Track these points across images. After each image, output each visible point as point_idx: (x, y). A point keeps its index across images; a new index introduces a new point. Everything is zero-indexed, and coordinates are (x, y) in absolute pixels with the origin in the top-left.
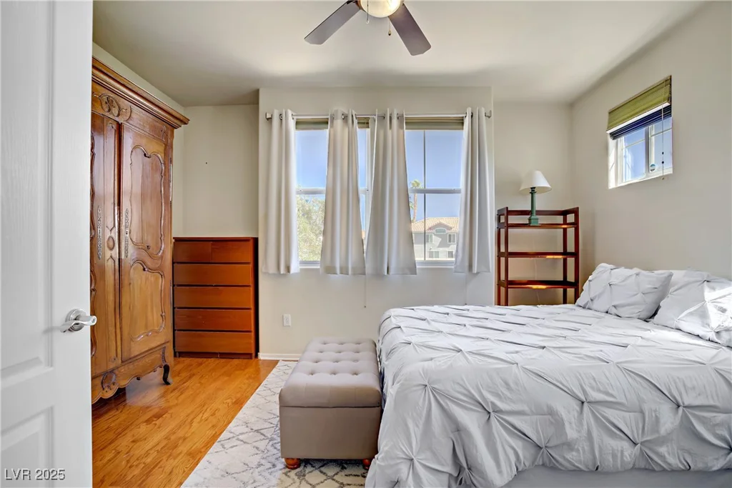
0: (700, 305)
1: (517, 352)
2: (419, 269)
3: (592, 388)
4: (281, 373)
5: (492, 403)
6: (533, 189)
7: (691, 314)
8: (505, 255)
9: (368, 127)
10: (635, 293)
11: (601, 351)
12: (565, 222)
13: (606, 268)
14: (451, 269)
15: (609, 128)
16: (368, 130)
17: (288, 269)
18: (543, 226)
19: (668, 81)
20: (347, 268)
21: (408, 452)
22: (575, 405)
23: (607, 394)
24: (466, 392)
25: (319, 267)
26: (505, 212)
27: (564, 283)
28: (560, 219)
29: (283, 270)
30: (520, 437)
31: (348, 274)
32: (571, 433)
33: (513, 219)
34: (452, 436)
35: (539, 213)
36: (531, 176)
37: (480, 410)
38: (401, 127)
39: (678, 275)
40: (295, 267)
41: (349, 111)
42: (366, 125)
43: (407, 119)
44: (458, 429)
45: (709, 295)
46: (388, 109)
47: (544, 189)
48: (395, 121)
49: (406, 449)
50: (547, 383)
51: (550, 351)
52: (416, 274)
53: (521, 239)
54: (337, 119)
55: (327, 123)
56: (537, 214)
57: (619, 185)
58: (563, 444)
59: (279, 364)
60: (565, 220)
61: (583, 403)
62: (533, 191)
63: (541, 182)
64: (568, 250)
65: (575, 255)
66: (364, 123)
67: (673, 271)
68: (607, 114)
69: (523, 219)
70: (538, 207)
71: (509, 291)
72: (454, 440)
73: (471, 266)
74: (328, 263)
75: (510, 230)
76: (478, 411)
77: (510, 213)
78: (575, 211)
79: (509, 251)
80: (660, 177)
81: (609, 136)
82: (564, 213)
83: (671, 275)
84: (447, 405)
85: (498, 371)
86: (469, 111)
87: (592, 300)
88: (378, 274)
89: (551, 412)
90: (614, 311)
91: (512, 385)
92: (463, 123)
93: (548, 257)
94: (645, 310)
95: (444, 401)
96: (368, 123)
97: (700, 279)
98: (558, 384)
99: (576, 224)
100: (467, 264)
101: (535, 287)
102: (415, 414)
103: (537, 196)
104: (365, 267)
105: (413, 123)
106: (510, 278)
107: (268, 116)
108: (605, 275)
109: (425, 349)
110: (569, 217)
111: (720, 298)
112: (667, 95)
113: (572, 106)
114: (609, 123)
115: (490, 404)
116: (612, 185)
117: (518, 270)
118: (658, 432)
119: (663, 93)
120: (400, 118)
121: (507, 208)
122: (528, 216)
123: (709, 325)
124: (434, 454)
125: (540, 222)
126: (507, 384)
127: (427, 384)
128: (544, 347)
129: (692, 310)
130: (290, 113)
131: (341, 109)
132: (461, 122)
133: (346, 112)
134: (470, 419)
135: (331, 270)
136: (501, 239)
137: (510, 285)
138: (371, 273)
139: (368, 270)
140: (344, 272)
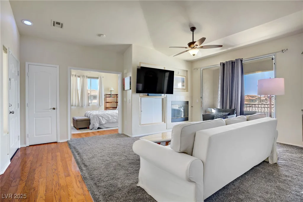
16: (80, 78)
18: (113, 97)
30: (106, 119)
32: (110, 119)
33: (107, 96)
35: (112, 95)
38: (87, 78)
44: (100, 119)
46: (85, 75)
47: (113, 91)
48: (85, 77)
52: (90, 106)
53: (109, 100)
62: (111, 91)
63: (112, 89)
66: (79, 77)
69: (109, 96)
70: (112, 94)
73: (100, 105)
77: (107, 95)
79: (107, 102)
82: (115, 95)
86: (100, 76)
88: (82, 106)
89: (109, 117)
101: (111, 108)
105: (89, 77)
106: (107, 107)
117: (108, 105)
120: (87, 76)
125: (112, 96)
127: (96, 115)
132: (98, 78)
134: (101, 118)
135: (72, 106)
136: (105, 99)
137: (107, 108)
138: (81, 106)
139: (80, 106)
140: (75, 106)
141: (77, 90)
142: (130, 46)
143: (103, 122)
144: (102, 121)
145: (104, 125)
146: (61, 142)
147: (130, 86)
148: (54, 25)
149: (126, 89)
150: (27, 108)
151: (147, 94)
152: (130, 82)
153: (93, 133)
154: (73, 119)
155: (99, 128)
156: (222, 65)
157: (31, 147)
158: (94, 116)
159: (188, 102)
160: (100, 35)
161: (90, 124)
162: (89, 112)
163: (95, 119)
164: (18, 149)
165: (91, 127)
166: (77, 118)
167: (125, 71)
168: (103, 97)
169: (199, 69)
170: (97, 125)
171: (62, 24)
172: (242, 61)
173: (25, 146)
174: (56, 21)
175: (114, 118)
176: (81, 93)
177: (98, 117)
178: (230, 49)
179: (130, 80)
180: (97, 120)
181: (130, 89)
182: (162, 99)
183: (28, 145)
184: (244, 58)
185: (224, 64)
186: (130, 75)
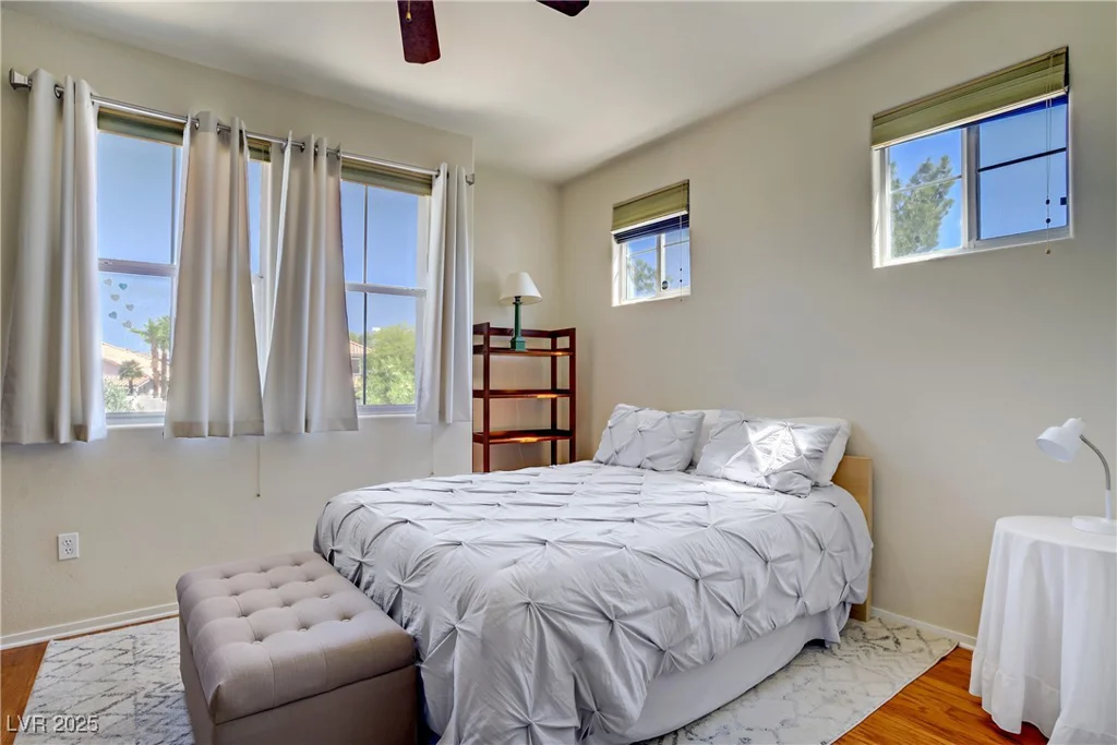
0: (745, 449)
1: (610, 531)
2: (362, 419)
3: (704, 561)
4: (72, 668)
5: (615, 607)
6: (517, 298)
7: (738, 459)
8: (485, 394)
9: (268, 160)
10: (670, 440)
11: (688, 514)
12: (554, 348)
13: (628, 409)
14: (412, 418)
15: (614, 228)
16: (269, 166)
17: (80, 432)
18: (530, 352)
19: (686, 185)
20: (226, 426)
21: (522, 715)
22: (690, 584)
23: (716, 564)
24: (581, 599)
25: (163, 424)
26: (486, 331)
27: (553, 433)
28: (546, 343)
29: (65, 434)
30: (644, 644)
31: (226, 436)
32: (693, 622)
34: (573, 670)
35: (524, 333)
36: (515, 278)
37: (602, 621)
38: (331, 172)
39: (712, 416)
40: (98, 427)
41: (233, 120)
42: (263, 155)
43: (345, 160)
44: (580, 655)
45: (753, 437)
46: (313, 136)
47: (532, 300)
48: (323, 160)
49: (519, 713)
50: (664, 566)
51: (644, 524)
52: (357, 429)
54: (206, 130)
55: (180, 133)
56: (523, 335)
57: (625, 303)
58: (685, 639)
59: (50, 651)
60: (554, 344)
61: (697, 581)
62: (517, 301)
63: (530, 290)
64: (559, 387)
65: (570, 393)
66: (262, 151)
67: (704, 411)
68: (611, 210)
70: (525, 325)
71: (491, 448)
72: (577, 675)
73: (442, 413)
74: (181, 416)
75: (493, 357)
76: (599, 624)
78: (571, 333)
79: (491, 388)
80: (677, 298)
81: (613, 238)
82: (554, 335)
83: (703, 416)
84: (564, 624)
85: (609, 560)
86: (444, 168)
87: (617, 453)
88: (288, 433)
89: (673, 602)
90: (650, 464)
91: (631, 576)
92: (430, 186)
93: (540, 396)
94: (682, 461)
95: (558, 621)
96: (267, 152)
97: (737, 419)
98: (672, 563)
99: (571, 351)
100: (437, 409)
101: (523, 440)
102: (522, 653)
103: (522, 308)
104: (262, 421)
105: (352, 170)
107: (19, 79)
108: (629, 420)
109: (494, 548)
110: (561, 340)
111: (763, 439)
112: (686, 202)
113: (563, 189)
114: (614, 221)
115: (612, 609)
116: (616, 302)
118: (756, 595)
119: (679, 198)
120: (334, 156)
121: (488, 324)
122: (510, 338)
123: (758, 469)
124: (555, 705)
125: (527, 346)
126: (625, 576)
127: (530, 600)
128: (632, 520)
129: (739, 453)
130: (86, 89)
131: (218, 114)
132: (428, 183)
133: (225, 122)
139: (267, 427)
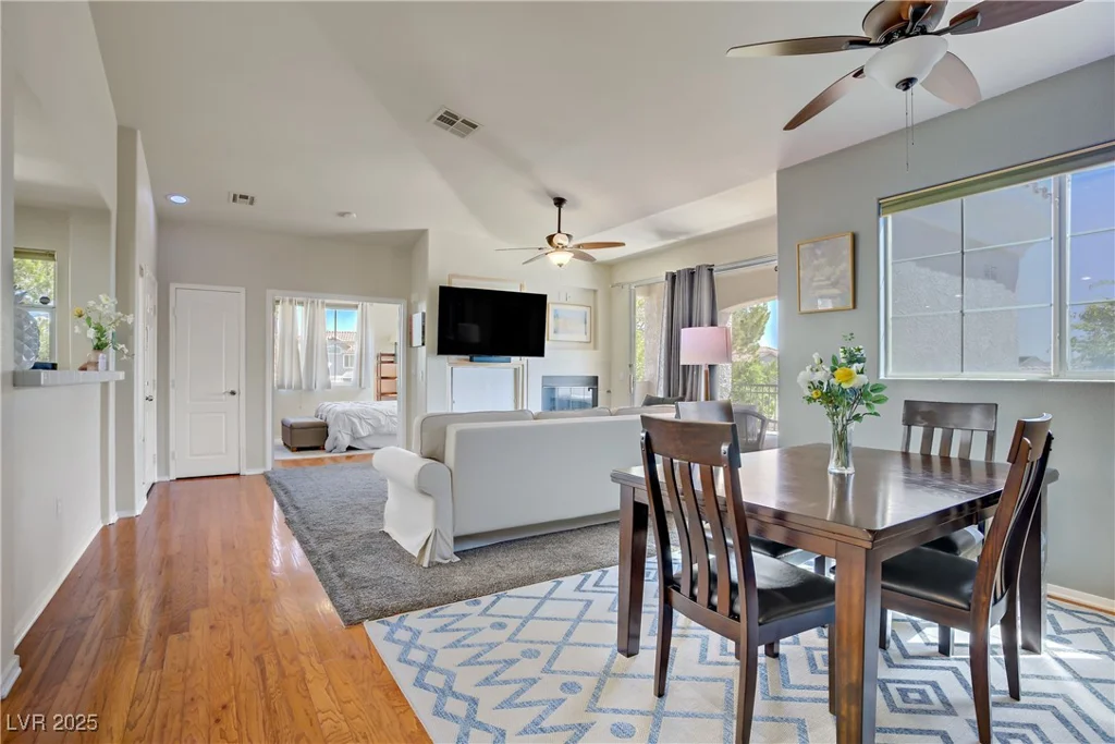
2: (332, 386)
20: (292, 386)
31: (292, 389)
38: (322, 308)
44: (353, 423)
48: (319, 305)
52: (331, 389)
53: (389, 370)
66: (301, 303)
69: (390, 359)
74: (279, 383)
75: (382, 365)
77: (382, 355)
79: (382, 376)
88: (309, 389)
92: (357, 307)
100: (358, 383)
104: (302, 385)
105: (329, 305)
106: (381, 391)
120: (323, 303)
121: (381, 353)
122: (393, 357)
134: (356, 421)
135: (281, 386)
136: (378, 370)
137: (382, 394)
138: (306, 388)
139: (304, 387)
140: (290, 387)
141: (294, 342)
142: (423, 233)
143: (363, 431)
144: (361, 430)
145: (365, 441)
146: (247, 473)
147: (423, 338)
148: (234, 199)
149: (414, 345)
150: (172, 391)
151: (468, 357)
152: (423, 327)
153: (334, 459)
154: (283, 425)
155: (350, 448)
156: (669, 278)
157: (181, 482)
158: (338, 416)
159: (597, 378)
160: (342, 215)
161: (327, 435)
162: (326, 404)
163: (341, 424)
164: (153, 484)
165: (328, 444)
166: (292, 420)
167: (414, 297)
168: (372, 363)
169: (627, 287)
170: (346, 441)
171: (253, 199)
172: (711, 270)
173: (166, 479)
174: (240, 192)
175: (394, 423)
176: (307, 348)
177: (350, 420)
178: (683, 238)
179: (424, 321)
180: (344, 426)
181: (423, 344)
182: (515, 369)
183: (173, 477)
184: (718, 263)
185: (674, 277)
186: (423, 307)
